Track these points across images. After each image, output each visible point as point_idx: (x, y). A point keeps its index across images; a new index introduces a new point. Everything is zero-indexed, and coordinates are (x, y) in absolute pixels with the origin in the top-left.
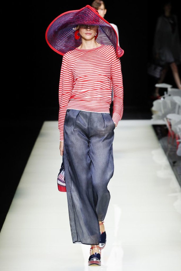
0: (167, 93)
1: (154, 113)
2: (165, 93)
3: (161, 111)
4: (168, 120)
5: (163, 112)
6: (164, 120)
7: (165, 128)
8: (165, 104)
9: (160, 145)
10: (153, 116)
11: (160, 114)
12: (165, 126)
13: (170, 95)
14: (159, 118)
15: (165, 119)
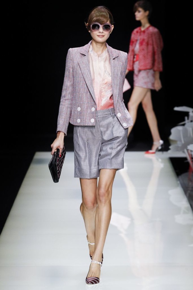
0: (188, 119)
1: (171, 143)
2: (186, 118)
3: (181, 141)
4: (189, 151)
5: (183, 142)
6: (184, 152)
7: (186, 161)
8: (185, 132)
9: (179, 182)
10: (170, 147)
11: (179, 144)
12: (185, 159)
13: (192, 121)
14: (178, 149)
15: (186, 151)
